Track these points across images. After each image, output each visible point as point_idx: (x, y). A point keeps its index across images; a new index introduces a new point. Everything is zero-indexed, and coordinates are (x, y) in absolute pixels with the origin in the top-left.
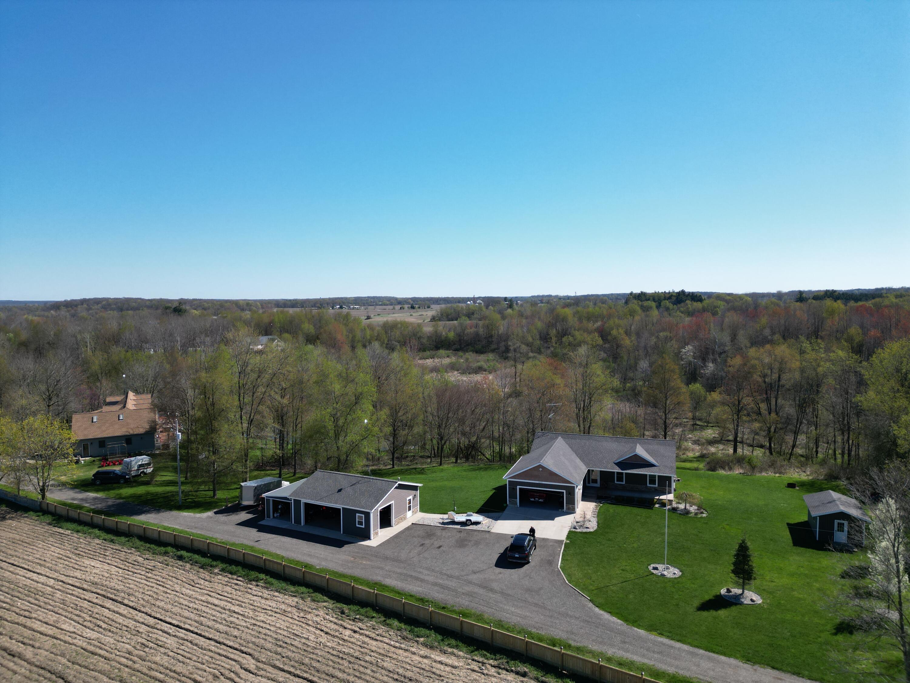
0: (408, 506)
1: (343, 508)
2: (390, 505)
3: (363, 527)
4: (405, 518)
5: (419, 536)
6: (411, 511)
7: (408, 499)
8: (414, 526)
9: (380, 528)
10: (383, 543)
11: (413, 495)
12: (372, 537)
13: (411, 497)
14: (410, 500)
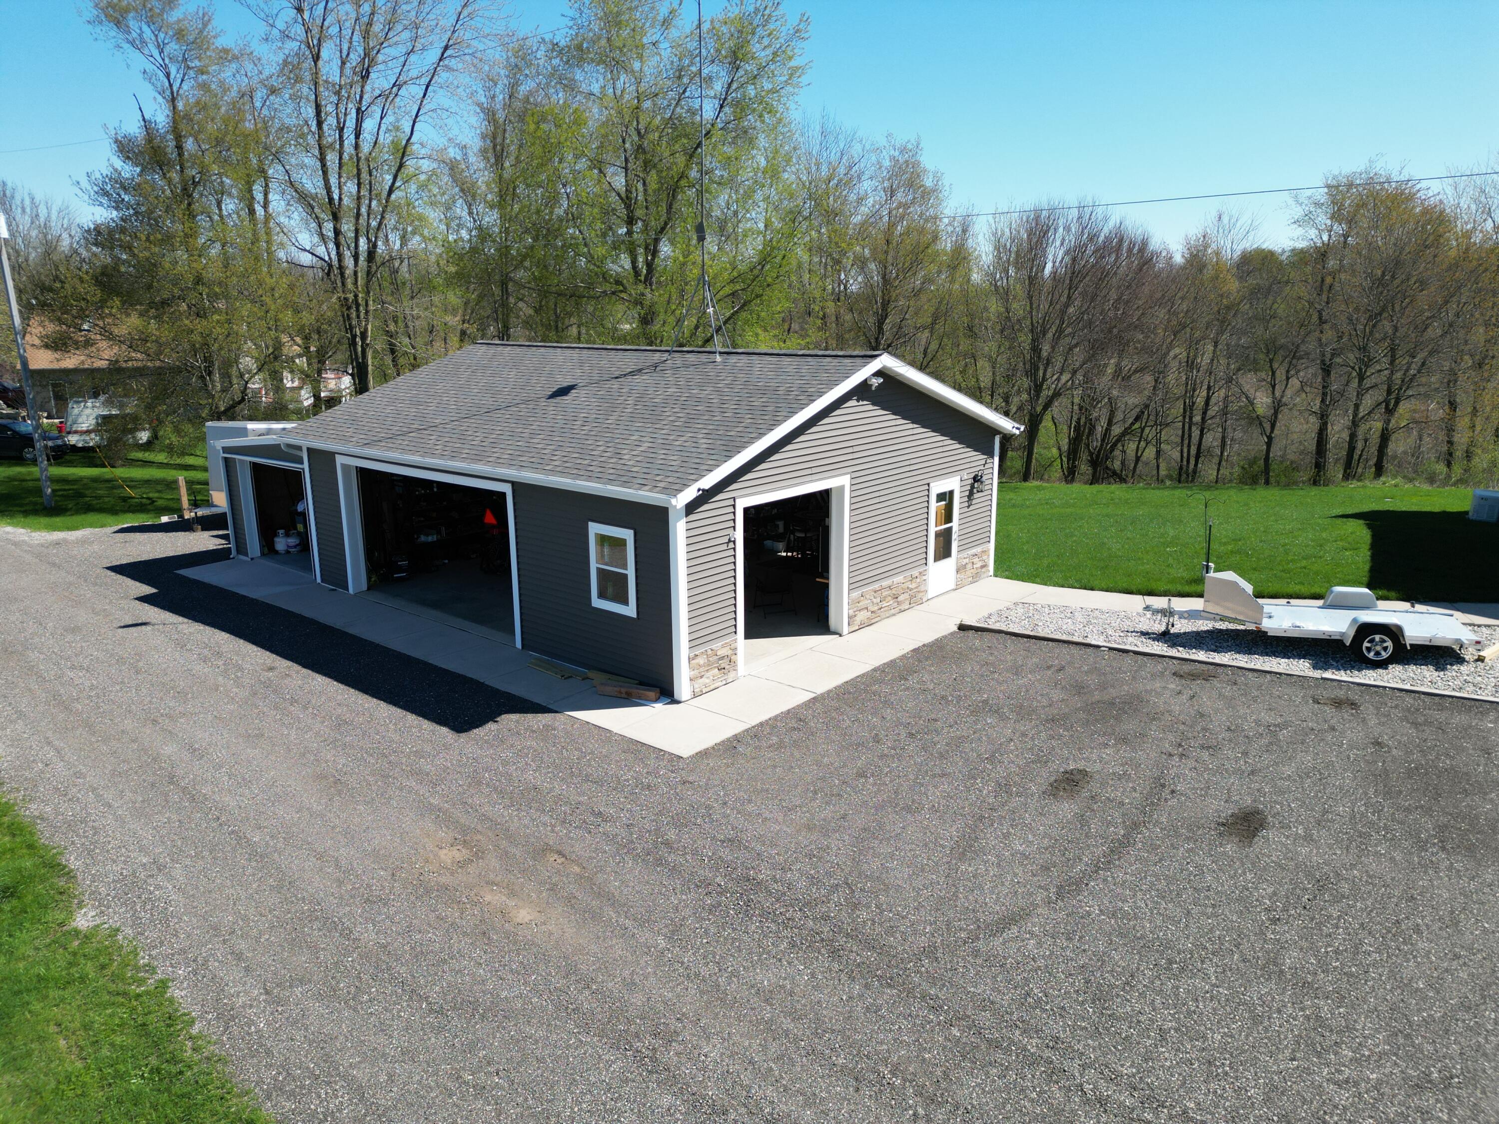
0: (933, 529)
1: (517, 486)
2: (825, 495)
3: (630, 610)
4: (916, 598)
5: (1023, 712)
6: (949, 564)
7: (939, 487)
8: (975, 640)
9: (749, 635)
10: (756, 733)
11: (968, 476)
12: (683, 684)
13: (953, 484)
14: (946, 497)
